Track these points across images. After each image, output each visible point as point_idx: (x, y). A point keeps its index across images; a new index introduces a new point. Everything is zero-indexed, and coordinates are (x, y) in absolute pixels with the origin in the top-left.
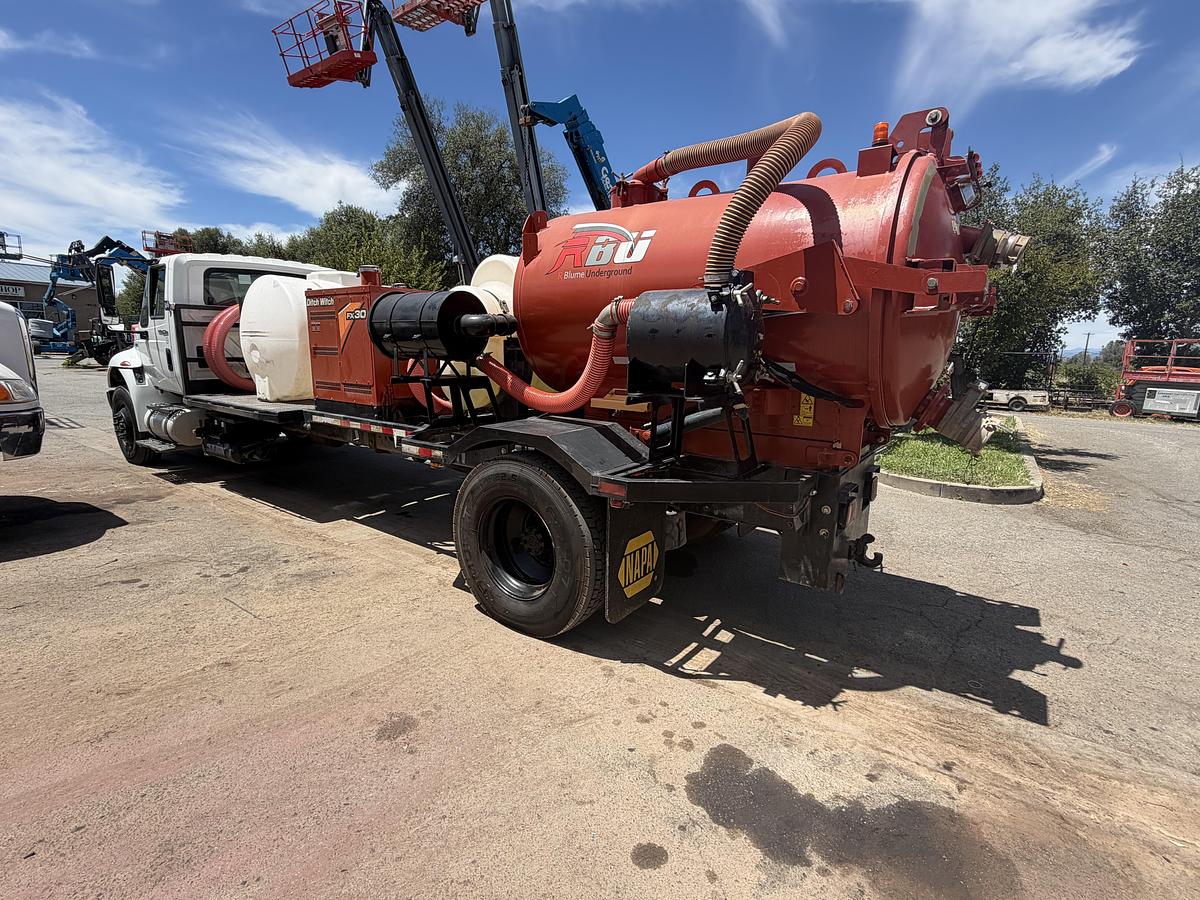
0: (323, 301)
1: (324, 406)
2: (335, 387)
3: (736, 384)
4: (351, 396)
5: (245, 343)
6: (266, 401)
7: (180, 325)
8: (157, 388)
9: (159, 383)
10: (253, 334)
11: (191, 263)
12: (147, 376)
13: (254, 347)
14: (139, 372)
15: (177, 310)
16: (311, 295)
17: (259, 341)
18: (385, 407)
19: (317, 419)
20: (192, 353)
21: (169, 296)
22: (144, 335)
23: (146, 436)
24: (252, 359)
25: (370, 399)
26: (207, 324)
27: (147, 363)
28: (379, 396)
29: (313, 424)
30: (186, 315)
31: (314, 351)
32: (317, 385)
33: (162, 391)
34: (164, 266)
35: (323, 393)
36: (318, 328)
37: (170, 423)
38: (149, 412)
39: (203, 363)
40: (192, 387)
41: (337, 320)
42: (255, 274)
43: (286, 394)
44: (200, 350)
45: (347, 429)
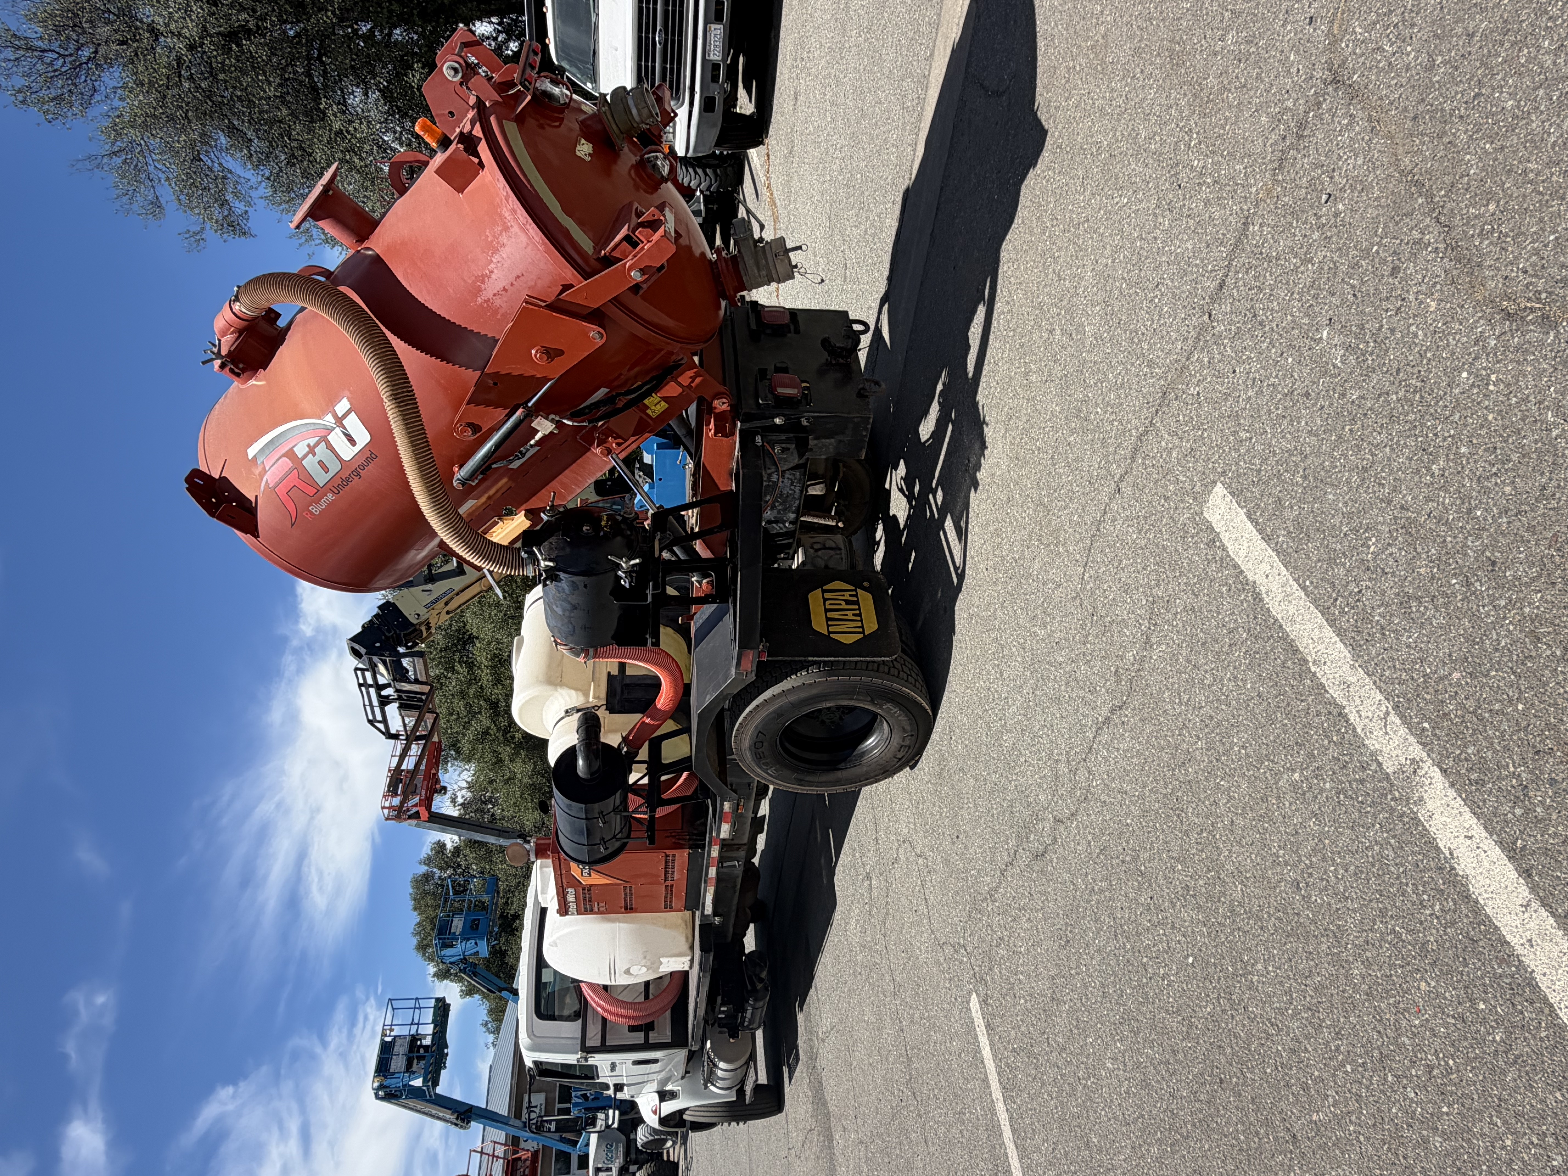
0: (571, 898)
1: (693, 902)
2: (669, 889)
3: (632, 562)
4: (679, 874)
5: (622, 980)
6: (692, 961)
7: (604, 1048)
8: (683, 1078)
9: (678, 1074)
10: (612, 971)
11: (531, 1033)
12: (669, 1087)
13: (627, 972)
14: (664, 1096)
15: (588, 1050)
16: (564, 910)
17: (621, 967)
18: (690, 839)
19: (709, 909)
20: (638, 1038)
21: (571, 1059)
22: (619, 1088)
23: (741, 1092)
24: (641, 974)
25: (682, 856)
26: (604, 1020)
27: (654, 1086)
28: (680, 847)
29: (715, 913)
30: (594, 1040)
31: (629, 909)
32: (669, 907)
33: (687, 1072)
34: (535, 1063)
35: (679, 901)
36: (601, 905)
37: (722, 1065)
38: (712, 1088)
39: (648, 1027)
40: (678, 1040)
41: (591, 886)
42: (540, 963)
43: (683, 939)
44: (632, 1029)
45: (719, 879)
